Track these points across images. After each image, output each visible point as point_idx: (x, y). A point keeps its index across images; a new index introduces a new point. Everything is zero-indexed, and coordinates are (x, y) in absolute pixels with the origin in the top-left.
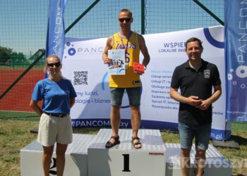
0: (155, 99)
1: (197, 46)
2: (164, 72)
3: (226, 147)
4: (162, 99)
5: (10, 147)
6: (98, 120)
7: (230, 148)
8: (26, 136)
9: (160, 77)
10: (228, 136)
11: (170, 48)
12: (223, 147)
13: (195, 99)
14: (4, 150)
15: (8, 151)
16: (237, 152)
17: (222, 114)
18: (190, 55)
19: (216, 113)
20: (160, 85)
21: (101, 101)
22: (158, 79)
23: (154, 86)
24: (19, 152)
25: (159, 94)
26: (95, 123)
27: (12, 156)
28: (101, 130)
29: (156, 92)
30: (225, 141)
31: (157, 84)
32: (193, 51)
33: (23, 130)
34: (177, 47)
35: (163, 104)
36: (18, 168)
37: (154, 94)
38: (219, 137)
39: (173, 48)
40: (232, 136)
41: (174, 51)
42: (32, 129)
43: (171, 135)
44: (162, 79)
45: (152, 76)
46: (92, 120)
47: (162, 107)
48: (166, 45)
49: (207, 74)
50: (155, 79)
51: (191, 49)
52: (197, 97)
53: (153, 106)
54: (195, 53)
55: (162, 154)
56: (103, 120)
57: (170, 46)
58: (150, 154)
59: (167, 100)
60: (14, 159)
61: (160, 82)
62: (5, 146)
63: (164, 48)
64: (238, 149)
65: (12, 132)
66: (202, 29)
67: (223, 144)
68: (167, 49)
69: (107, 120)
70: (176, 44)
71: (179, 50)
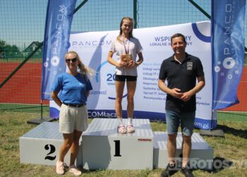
0: (146, 91)
2: (154, 64)
3: (212, 136)
4: (151, 91)
5: (8, 137)
6: (92, 111)
7: (216, 136)
8: (23, 127)
9: (151, 70)
10: (214, 125)
11: (160, 42)
12: (209, 136)
13: (177, 91)
14: (3, 140)
15: (7, 140)
16: (222, 140)
17: (208, 104)
18: (175, 49)
19: (203, 104)
20: (152, 77)
22: (149, 72)
23: (146, 78)
24: (18, 141)
25: (150, 86)
26: (90, 114)
27: (11, 145)
28: (95, 119)
29: (148, 84)
30: (211, 130)
31: (148, 77)
32: (178, 45)
33: (20, 121)
34: (167, 41)
35: (154, 96)
36: (17, 155)
37: (146, 86)
38: (206, 126)
39: (164, 42)
40: (218, 125)
41: (165, 44)
42: (29, 120)
43: (162, 125)
44: (153, 71)
45: (144, 69)
47: (154, 99)
48: (157, 39)
50: (146, 71)
51: (176, 44)
52: (179, 90)
53: (145, 97)
55: (150, 140)
56: (97, 111)
57: (160, 40)
58: (139, 140)
59: (158, 91)
60: (13, 147)
61: (151, 74)
62: (3, 136)
63: (155, 42)
64: (223, 137)
65: (10, 123)
66: (190, 24)
67: (209, 133)
68: (157, 42)
69: (100, 111)
70: (166, 38)
71: (169, 44)
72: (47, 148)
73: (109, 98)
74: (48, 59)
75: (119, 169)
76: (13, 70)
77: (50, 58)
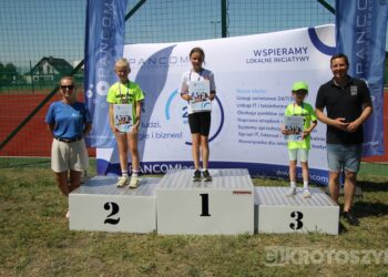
0: (243, 131)
2: (254, 91)
4: (249, 131)
6: (161, 163)
9: (249, 99)
11: (262, 57)
14: (34, 204)
18: (335, 72)
20: (250, 110)
21: (165, 136)
22: (246, 102)
23: (241, 113)
25: (248, 124)
26: (157, 169)
29: (244, 121)
31: (244, 110)
34: (272, 55)
35: (254, 138)
37: (242, 124)
39: (268, 57)
41: (268, 61)
43: (267, 182)
44: (251, 102)
45: (239, 98)
46: (153, 164)
47: (254, 142)
48: (257, 53)
49: (354, 90)
50: (241, 102)
51: (336, 66)
53: (240, 141)
55: (250, 193)
56: (168, 163)
57: (262, 54)
58: (235, 192)
59: (260, 131)
61: (249, 106)
62: (33, 200)
63: (253, 57)
66: (306, 29)
68: (258, 57)
69: (174, 164)
70: (270, 52)
71: (276, 60)
72: (107, 207)
73: (187, 143)
74: (91, 86)
75: (207, 234)
76: (37, 104)
77: (95, 84)
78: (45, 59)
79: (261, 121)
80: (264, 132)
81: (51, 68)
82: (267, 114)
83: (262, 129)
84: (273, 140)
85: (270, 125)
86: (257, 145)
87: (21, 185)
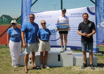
1: (86, 16)
2: (71, 25)
3: (97, 55)
4: (69, 37)
16: (101, 57)
18: (84, 19)
25: (69, 35)
30: (97, 53)
32: (85, 18)
34: (76, 15)
38: (94, 51)
43: (75, 51)
47: (70, 40)
49: (90, 25)
51: (84, 17)
54: (86, 18)
57: (73, 14)
64: (102, 55)
67: (96, 54)
68: (72, 16)
71: (77, 16)
78: (3, 15)
79: (73, 34)
80: (73, 37)
81: (5, 18)
82: (74, 32)
83: (73, 36)
84: (76, 39)
85: (75, 35)
86: (71, 41)
87: (2, 53)
